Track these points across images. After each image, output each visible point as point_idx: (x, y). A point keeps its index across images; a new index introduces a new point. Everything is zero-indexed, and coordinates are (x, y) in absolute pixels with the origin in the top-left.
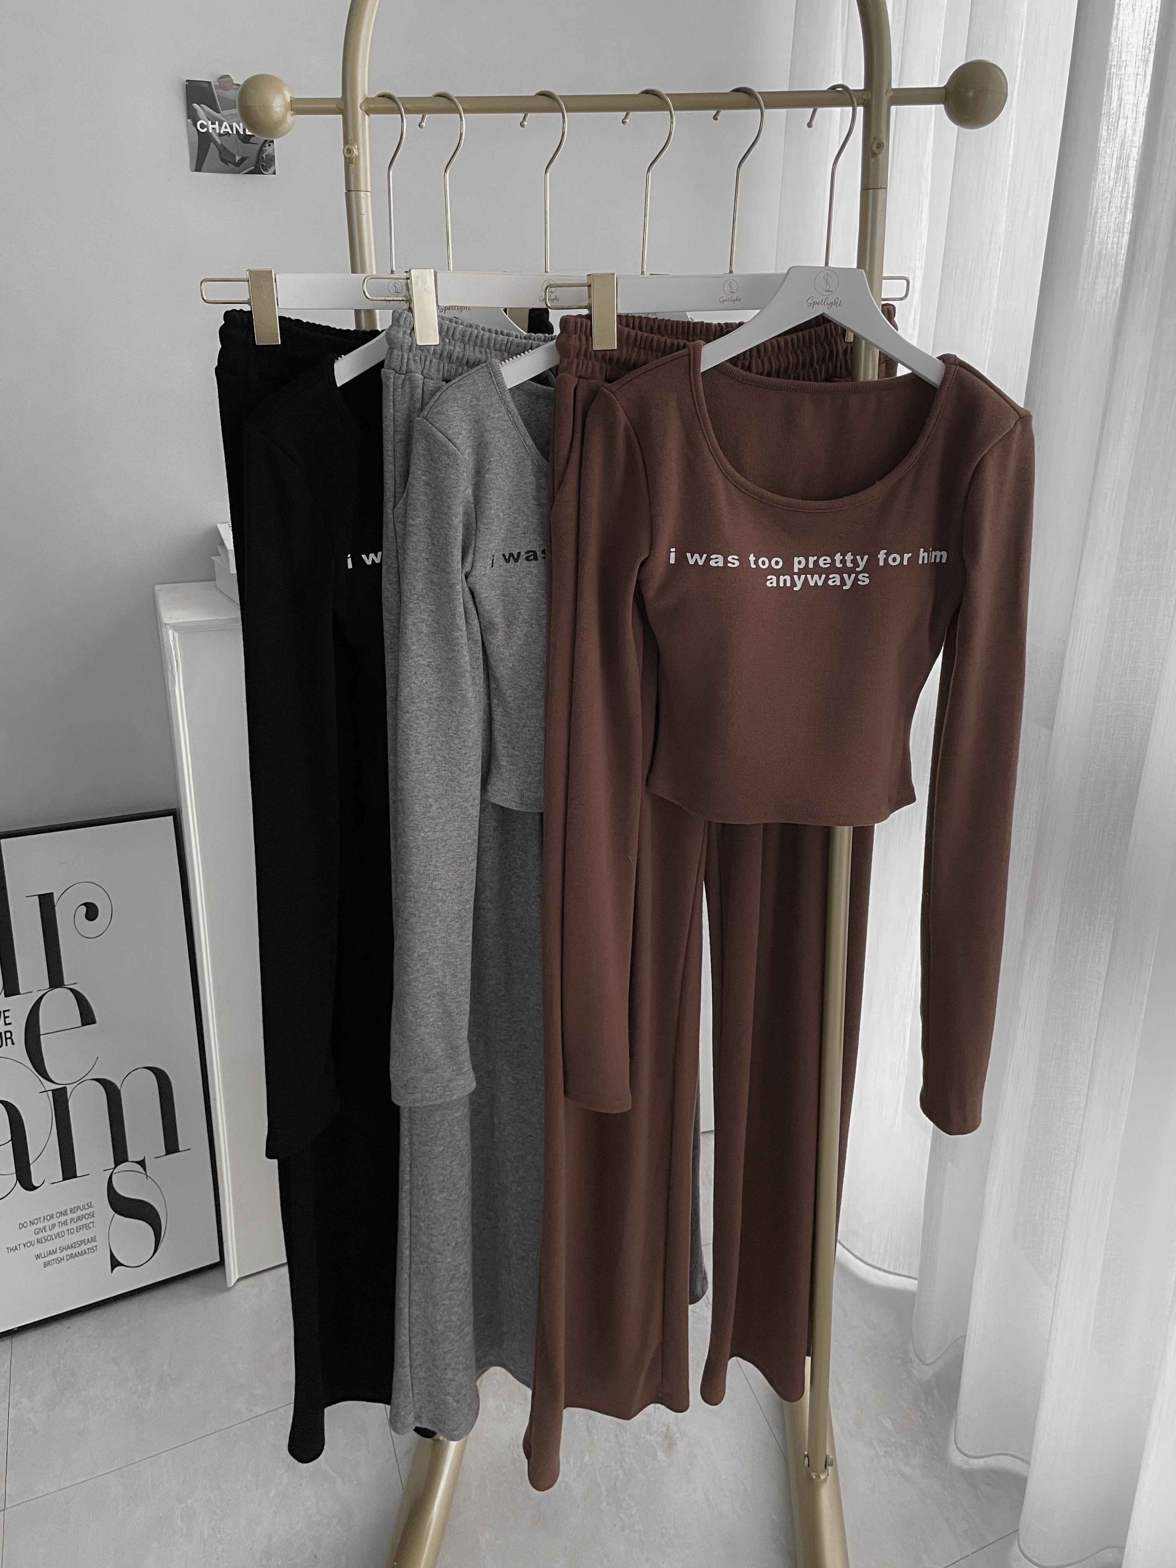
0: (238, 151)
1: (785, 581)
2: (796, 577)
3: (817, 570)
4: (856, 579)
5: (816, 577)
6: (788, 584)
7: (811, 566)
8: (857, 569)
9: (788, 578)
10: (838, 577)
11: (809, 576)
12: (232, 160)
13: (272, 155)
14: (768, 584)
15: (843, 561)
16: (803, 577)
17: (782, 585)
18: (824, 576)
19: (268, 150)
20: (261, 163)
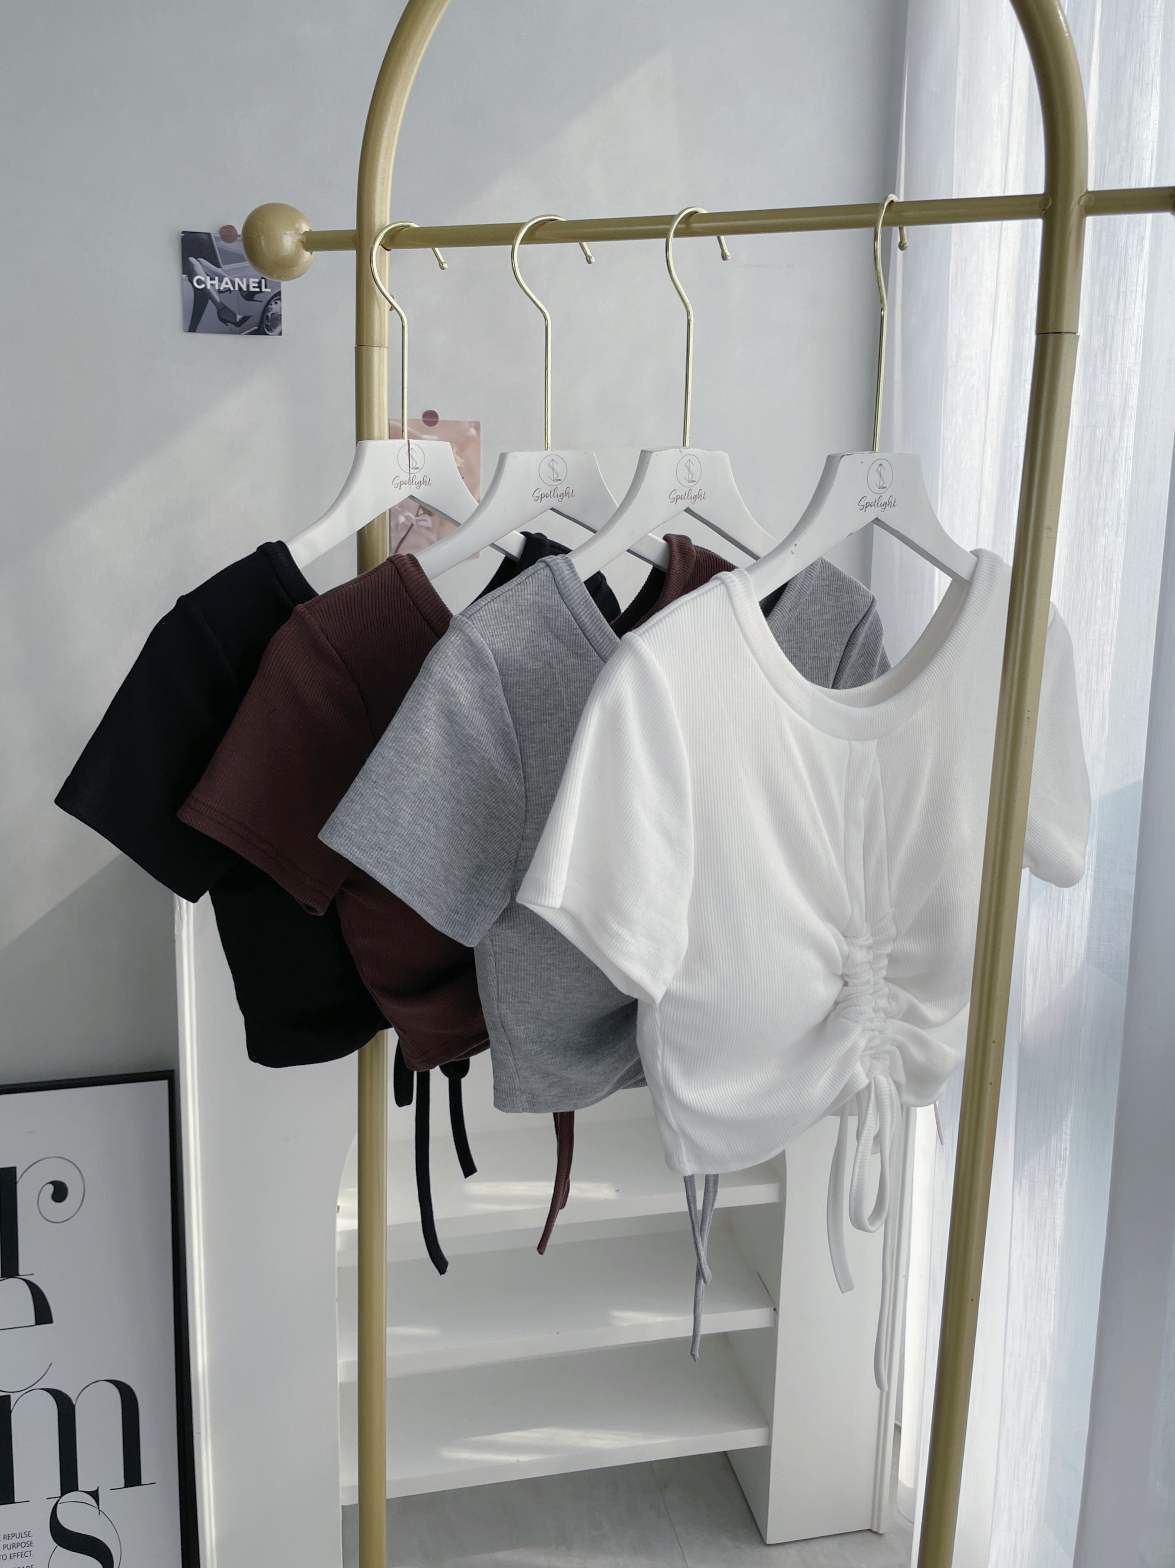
0: (240, 309)
12: (232, 320)
13: (279, 313)
19: (274, 308)
20: (266, 322)
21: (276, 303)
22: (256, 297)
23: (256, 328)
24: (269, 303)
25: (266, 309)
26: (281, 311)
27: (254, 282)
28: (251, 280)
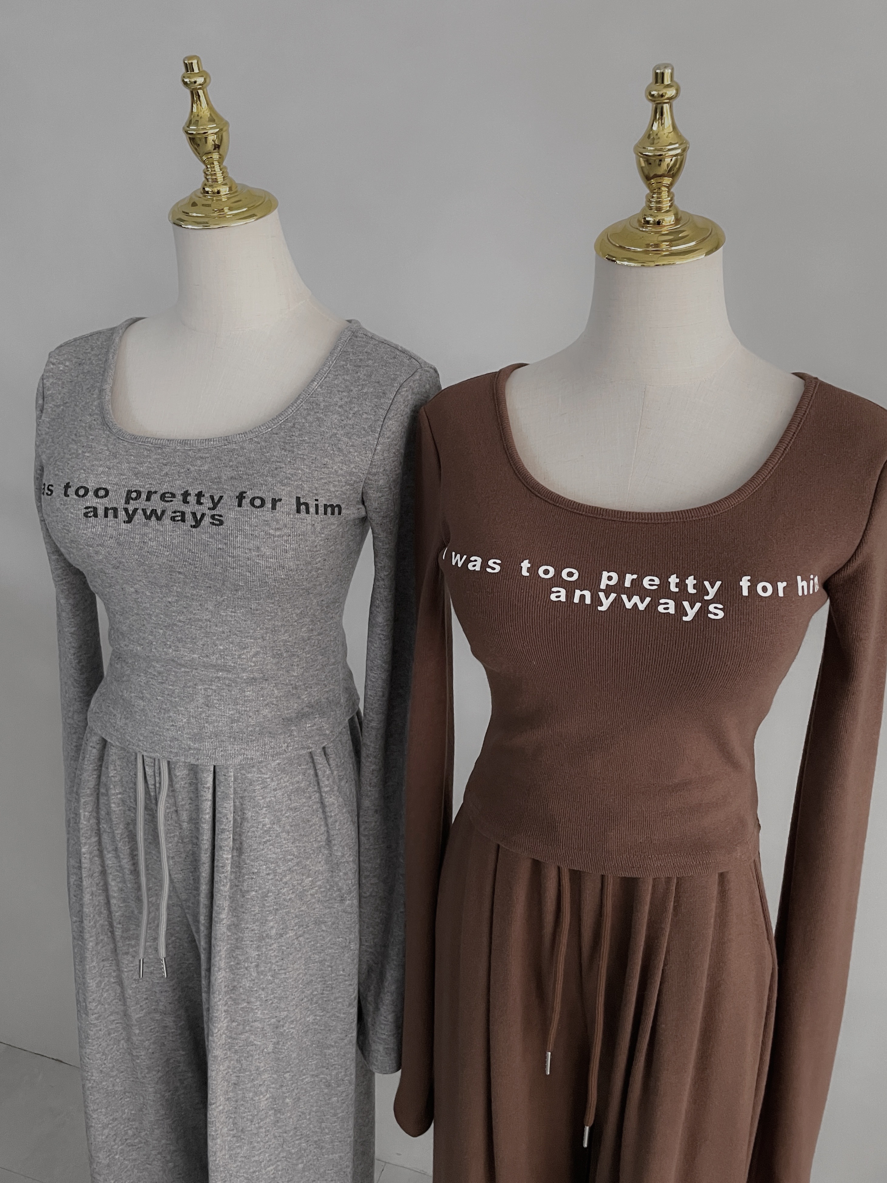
1: (582, 597)
2: (602, 595)
3: (637, 589)
4: (704, 611)
5: (636, 599)
6: (588, 601)
7: (627, 584)
8: (706, 598)
9: (587, 594)
10: (671, 604)
11: (624, 597)
14: (553, 597)
15: (682, 585)
16: (613, 596)
17: (576, 600)
18: (648, 599)
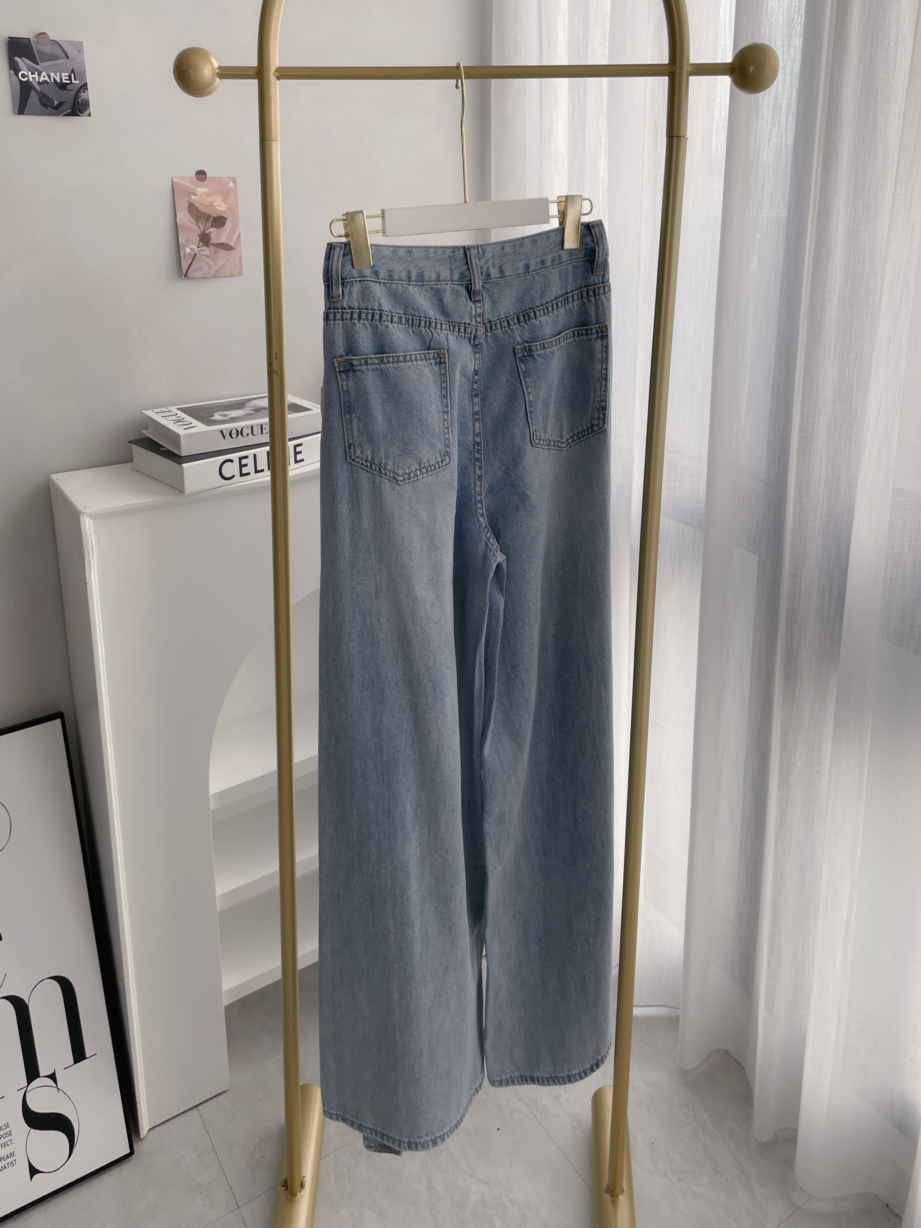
0: (57, 97)
12: (51, 105)
13: (87, 100)
19: (83, 95)
20: (77, 106)
21: (84, 92)
22: (68, 87)
23: (71, 111)
24: (78, 91)
25: (77, 96)
26: (88, 97)
27: (65, 76)
28: (63, 74)
